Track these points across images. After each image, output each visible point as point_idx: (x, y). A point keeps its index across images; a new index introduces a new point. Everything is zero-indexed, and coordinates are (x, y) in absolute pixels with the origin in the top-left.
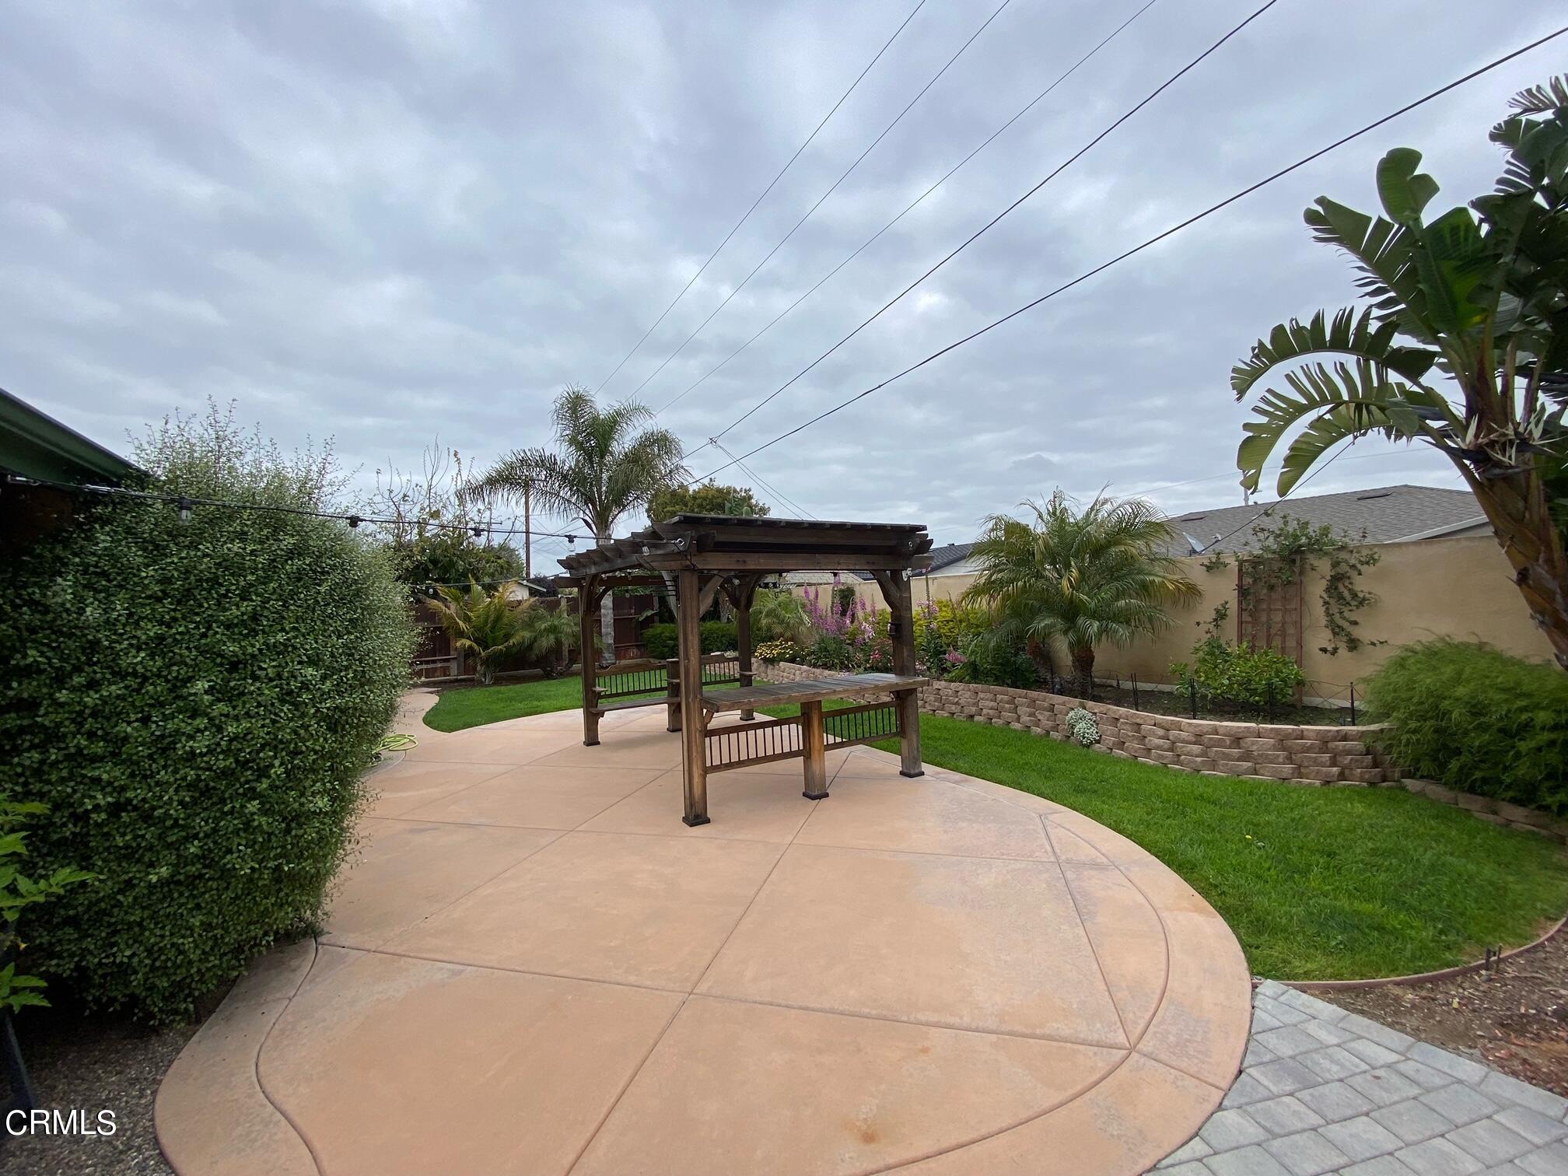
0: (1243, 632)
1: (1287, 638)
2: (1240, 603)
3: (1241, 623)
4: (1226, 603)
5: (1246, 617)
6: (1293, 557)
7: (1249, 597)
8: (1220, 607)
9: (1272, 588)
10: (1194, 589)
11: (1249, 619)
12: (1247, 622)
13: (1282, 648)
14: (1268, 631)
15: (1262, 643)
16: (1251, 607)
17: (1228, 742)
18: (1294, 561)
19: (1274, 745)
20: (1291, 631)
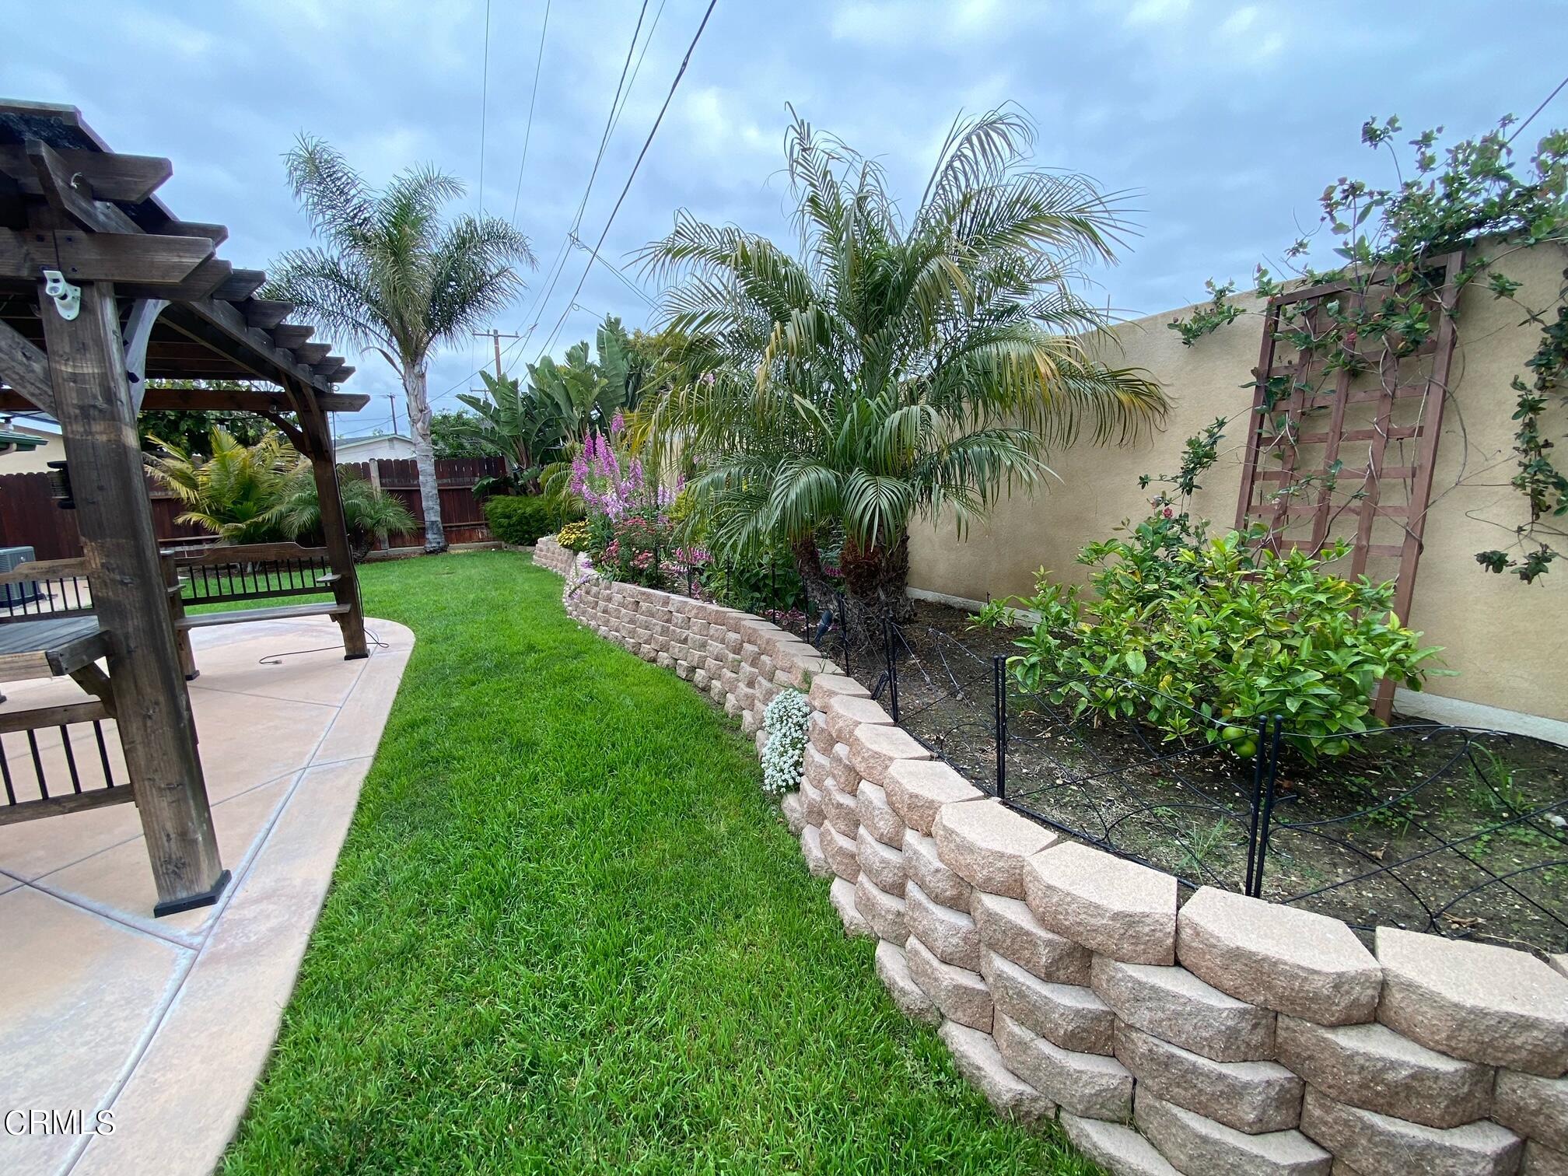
0: (1255, 502)
1: (1378, 521)
2: (1258, 419)
3: (1252, 476)
4: (1221, 424)
5: (1267, 462)
6: (1436, 261)
7: (1282, 405)
8: (1204, 438)
9: (1354, 373)
10: (1150, 395)
11: (1276, 467)
12: (1267, 476)
13: (1359, 549)
14: (1323, 499)
15: (1300, 533)
16: (1285, 431)
17: (1044, 957)
18: (1437, 276)
19: (1232, 1034)
20: (1395, 498)
